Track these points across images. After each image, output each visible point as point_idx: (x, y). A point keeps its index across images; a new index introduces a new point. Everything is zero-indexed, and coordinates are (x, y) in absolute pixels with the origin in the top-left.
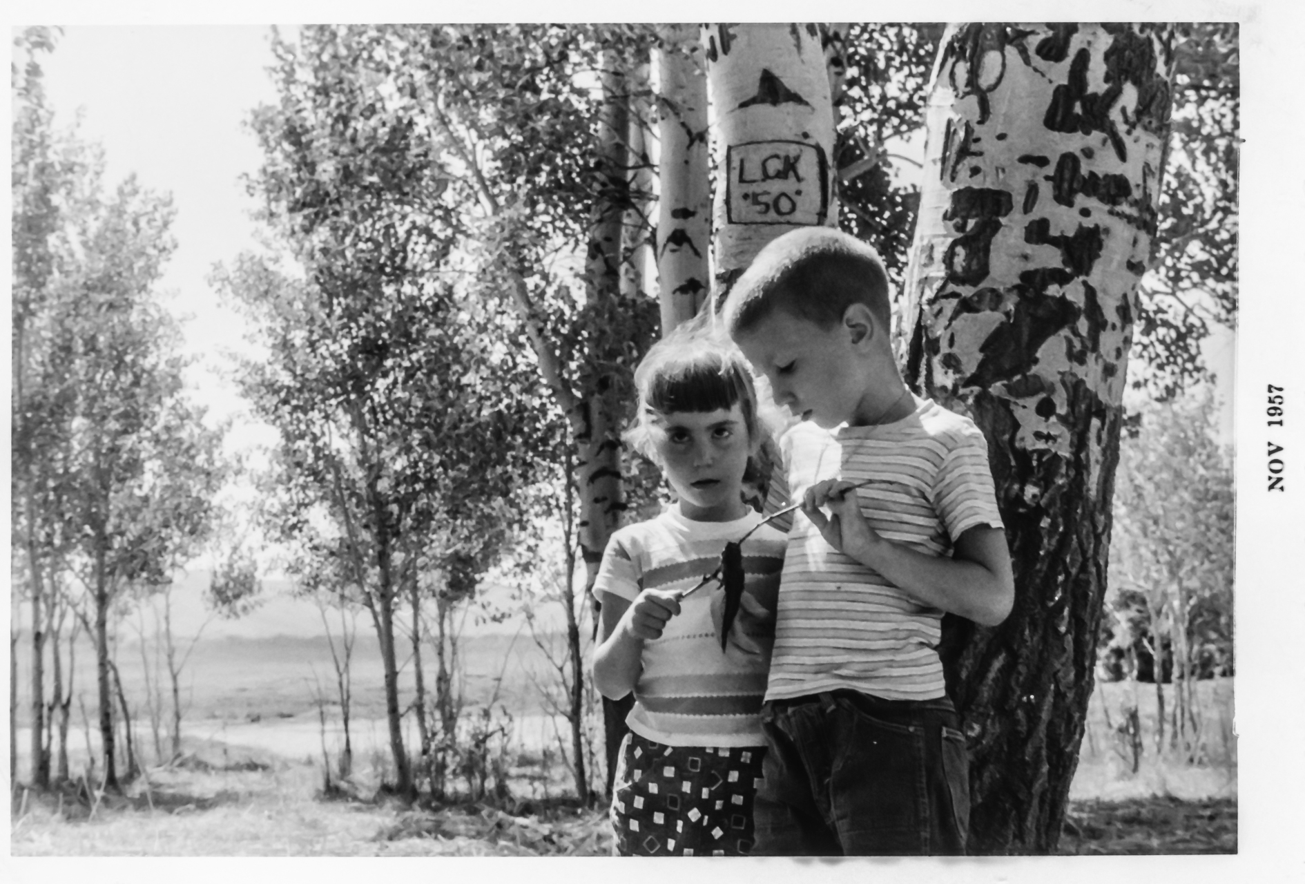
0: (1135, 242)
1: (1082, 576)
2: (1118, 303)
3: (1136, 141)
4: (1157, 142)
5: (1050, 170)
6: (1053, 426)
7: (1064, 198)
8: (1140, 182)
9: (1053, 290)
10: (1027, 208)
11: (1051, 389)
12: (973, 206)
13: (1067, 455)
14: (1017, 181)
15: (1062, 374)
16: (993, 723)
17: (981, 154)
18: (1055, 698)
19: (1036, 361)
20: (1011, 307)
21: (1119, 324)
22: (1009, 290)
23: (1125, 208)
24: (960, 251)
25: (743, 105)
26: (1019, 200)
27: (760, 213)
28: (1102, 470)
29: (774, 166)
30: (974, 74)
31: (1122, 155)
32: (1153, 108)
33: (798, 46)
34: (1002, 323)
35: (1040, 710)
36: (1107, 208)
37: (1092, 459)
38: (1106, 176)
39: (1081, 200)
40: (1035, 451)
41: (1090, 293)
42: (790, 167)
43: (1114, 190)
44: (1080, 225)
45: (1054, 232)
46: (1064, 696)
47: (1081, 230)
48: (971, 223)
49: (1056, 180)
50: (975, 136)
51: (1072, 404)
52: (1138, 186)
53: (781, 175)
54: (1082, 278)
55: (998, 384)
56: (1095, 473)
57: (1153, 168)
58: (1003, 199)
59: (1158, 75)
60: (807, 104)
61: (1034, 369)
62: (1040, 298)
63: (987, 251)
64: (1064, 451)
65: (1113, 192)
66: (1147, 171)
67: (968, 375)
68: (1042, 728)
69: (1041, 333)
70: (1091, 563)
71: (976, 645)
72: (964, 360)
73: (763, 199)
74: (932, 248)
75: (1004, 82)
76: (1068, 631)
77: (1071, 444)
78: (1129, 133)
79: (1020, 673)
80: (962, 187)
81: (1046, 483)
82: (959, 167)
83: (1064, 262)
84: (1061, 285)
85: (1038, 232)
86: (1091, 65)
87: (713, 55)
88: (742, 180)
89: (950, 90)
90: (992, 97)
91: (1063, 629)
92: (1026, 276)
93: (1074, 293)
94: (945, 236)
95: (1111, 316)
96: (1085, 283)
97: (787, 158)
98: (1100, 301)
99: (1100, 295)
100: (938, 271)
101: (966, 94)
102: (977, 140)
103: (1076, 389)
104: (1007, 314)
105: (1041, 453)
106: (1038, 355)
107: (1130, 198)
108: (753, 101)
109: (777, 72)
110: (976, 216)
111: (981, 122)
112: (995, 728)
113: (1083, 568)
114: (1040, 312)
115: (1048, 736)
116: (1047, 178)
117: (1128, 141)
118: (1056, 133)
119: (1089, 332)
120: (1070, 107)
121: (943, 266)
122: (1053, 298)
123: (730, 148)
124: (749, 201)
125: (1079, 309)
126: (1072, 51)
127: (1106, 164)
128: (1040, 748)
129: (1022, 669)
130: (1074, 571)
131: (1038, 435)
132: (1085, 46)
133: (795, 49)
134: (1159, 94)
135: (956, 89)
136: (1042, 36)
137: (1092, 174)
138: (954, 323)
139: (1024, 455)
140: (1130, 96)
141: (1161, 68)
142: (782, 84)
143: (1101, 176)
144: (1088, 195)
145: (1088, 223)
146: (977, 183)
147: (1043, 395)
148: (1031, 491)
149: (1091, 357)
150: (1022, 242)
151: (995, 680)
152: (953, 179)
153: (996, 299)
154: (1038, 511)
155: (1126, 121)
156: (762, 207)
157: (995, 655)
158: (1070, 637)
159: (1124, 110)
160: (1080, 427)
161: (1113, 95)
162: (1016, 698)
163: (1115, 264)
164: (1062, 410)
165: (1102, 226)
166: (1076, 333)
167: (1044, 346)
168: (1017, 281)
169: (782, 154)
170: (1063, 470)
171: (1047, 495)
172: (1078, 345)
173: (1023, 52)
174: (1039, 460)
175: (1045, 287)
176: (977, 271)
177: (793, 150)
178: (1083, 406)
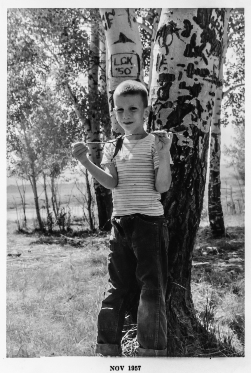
0: (211, 87)
1: (197, 179)
2: (207, 104)
3: (211, 59)
4: (217, 58)
5: (186, 68)
6: (188, 139)
7: (190, 76)
8: (212, 70)
9: (187, 102)
10: (179, 79)
11: (187, 129)
12: (164, 79)
13: (192, 147)
14: (176, 71)
15: (190, 125)
16: (172, 220)
17: (166, 64)
18: (190, 213)
19: (183, 121)
20: (175, 106)
21: (207, 110)
22: (175, 102)
23: (208, 78)
24: (161, 91)
25: (115, 43)
26: (177, 76)
27: (121, 74)
28: (203, 150)
29: (124, 60)
30: (164, 41)
31: (207, 63)
32: (216, 49)
33: (131, 25)
34: (173, 111)
35: (186, 216)
36: (202, 78)
37: (200, 147)
38: (202, 69)
39: (195, 76)
40: (183, 146)
41: (198, 102)
42: (129, 61)
43: (205, 73)
44: (195, 83)
45: (187, 85)
46: (193, 212)
47: (195, 84)
48: (164, 83)
49: (187, 71)
50: (165, 58)
51: (193, 133)
52: (212, 71)
53: (127, 63)
54: (195, 98)
55: (172, 128)
56: (201, 151)
57: (216, 66)
58: (173, 76)
59: (217, 40)
60: (133, 42)
61: (182, 124)
62: (184, 104)
63: (168, 91)
64: (191, 146)
65: (204, 73)
66: (214, 67)
67: (164, 125)
68: (187, 221)
69: (184, 113)
70: (200, 175)
71: (167, 199)
72: (163, 122)
73: (121, 70)
74: (154, 90)
75: (173, 43)
76: (193, 194)
77: (193, 144)
78: (208, 57)
79: (179, 206)
80: (162, 73)
81: (186, 155)
82: (161, 67)
83: (190, 94)
84: (189, 100)
85: (183, 86)
86: (197, 38)
87: (106, 28)
88: (115, 64)
89: (158, 45)
90: (169, 48)
91: (192, 194)
92: (179, 98)
93: (193, 102)
94: (157, 87)
95: (205, 108)
96: (196, 99)
97: (128, 58)
98: (201, 104)
99: (201, 102)
100: (156, 97)
101: (163, 46)
102: (165, 60)
103: (195, 129)
104: (174, 108)
105: (185, 147)
106: (183, 120)
107: (209, 75)
108: (118, 42)
109: (124, 33)
110: (166, 81)
111: (166, 55)
112: (173, 221)
113: (198, 177)
114: (184, 108)
115: (188, 222)
116: (185, 70)
117: (208, 59)
118: (187, 58)
119: (198, 113)
120: (191, 50)
121: (157, 95)
122: (187, 104)
123: (111, 56)
124: (117, 70)
125: (195, 107)
126: (191, 34)
127: (202, 66)
128: (186, 226)
129: (180, 205)
130: (195, 178)
131: (184, 142)
132: (195, 32)
133: (129, 27)
134: (218, 45)
135: (160, 45)
136: (183, 30)
137: (198, 69)
138: (160, 111)
139: (180, 147)
140: (208, 46)
141: (218, 38)
142: (126, 37)
143: (200, 69)
144: (197, 75)
145: (197, 82)
146: (165, 72)
147: (185, 131)
148: (182, 157)
149: (199, 120)
150: (178, 88)
151: (173, 208)
152: (159, 71)
153: (171, 104)
154: (184, 163)
155: (207, 53)
156: (121, 72)
157: (173, 202)
158: (194, 196)
159: (207, 50)
160: (196, 139)
161: (203, 46)
162: (178, 213)
163: (205, 93)
164: (191, 135)
165: (201, 83)
166: (194, 113)
167: (185, 117)
168: (177, 99)
169: (126, 57)
170: (191, 151)
171: (186, 158)
172: (195, 117)
173: (178, 35)
174: (184, 149)
175: (185, 101)
176: (166, 96)
177: (129, 56)
178: (197, 133)
